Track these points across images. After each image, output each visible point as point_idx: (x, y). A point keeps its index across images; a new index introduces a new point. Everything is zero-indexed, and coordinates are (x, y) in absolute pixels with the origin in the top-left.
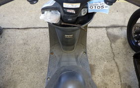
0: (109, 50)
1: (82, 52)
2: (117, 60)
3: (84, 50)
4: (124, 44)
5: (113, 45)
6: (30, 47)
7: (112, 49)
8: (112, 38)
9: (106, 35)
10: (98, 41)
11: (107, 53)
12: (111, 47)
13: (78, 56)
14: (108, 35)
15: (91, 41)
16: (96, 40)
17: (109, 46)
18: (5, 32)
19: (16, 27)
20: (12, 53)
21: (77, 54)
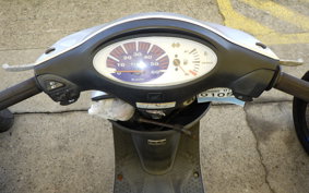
0: (255, 160)
1: (190, 173)
2: (274, 184)
3: (194, 167)
4: (289, 142)
5: (262, 146)
6: (73, 157)
7: (261, 155)
8: (260, 130)
9: (244, 123)
10: (226, 138)
11: (249, 167)
12: (259, 151)
13: (180, 182)
14: (250, 121)
15: (211, 138)
16: (223, 135)
17: (254, 148)
18: (20, 120)
19: (42, 110)
20: (33, 171)
21: (178, 178)
